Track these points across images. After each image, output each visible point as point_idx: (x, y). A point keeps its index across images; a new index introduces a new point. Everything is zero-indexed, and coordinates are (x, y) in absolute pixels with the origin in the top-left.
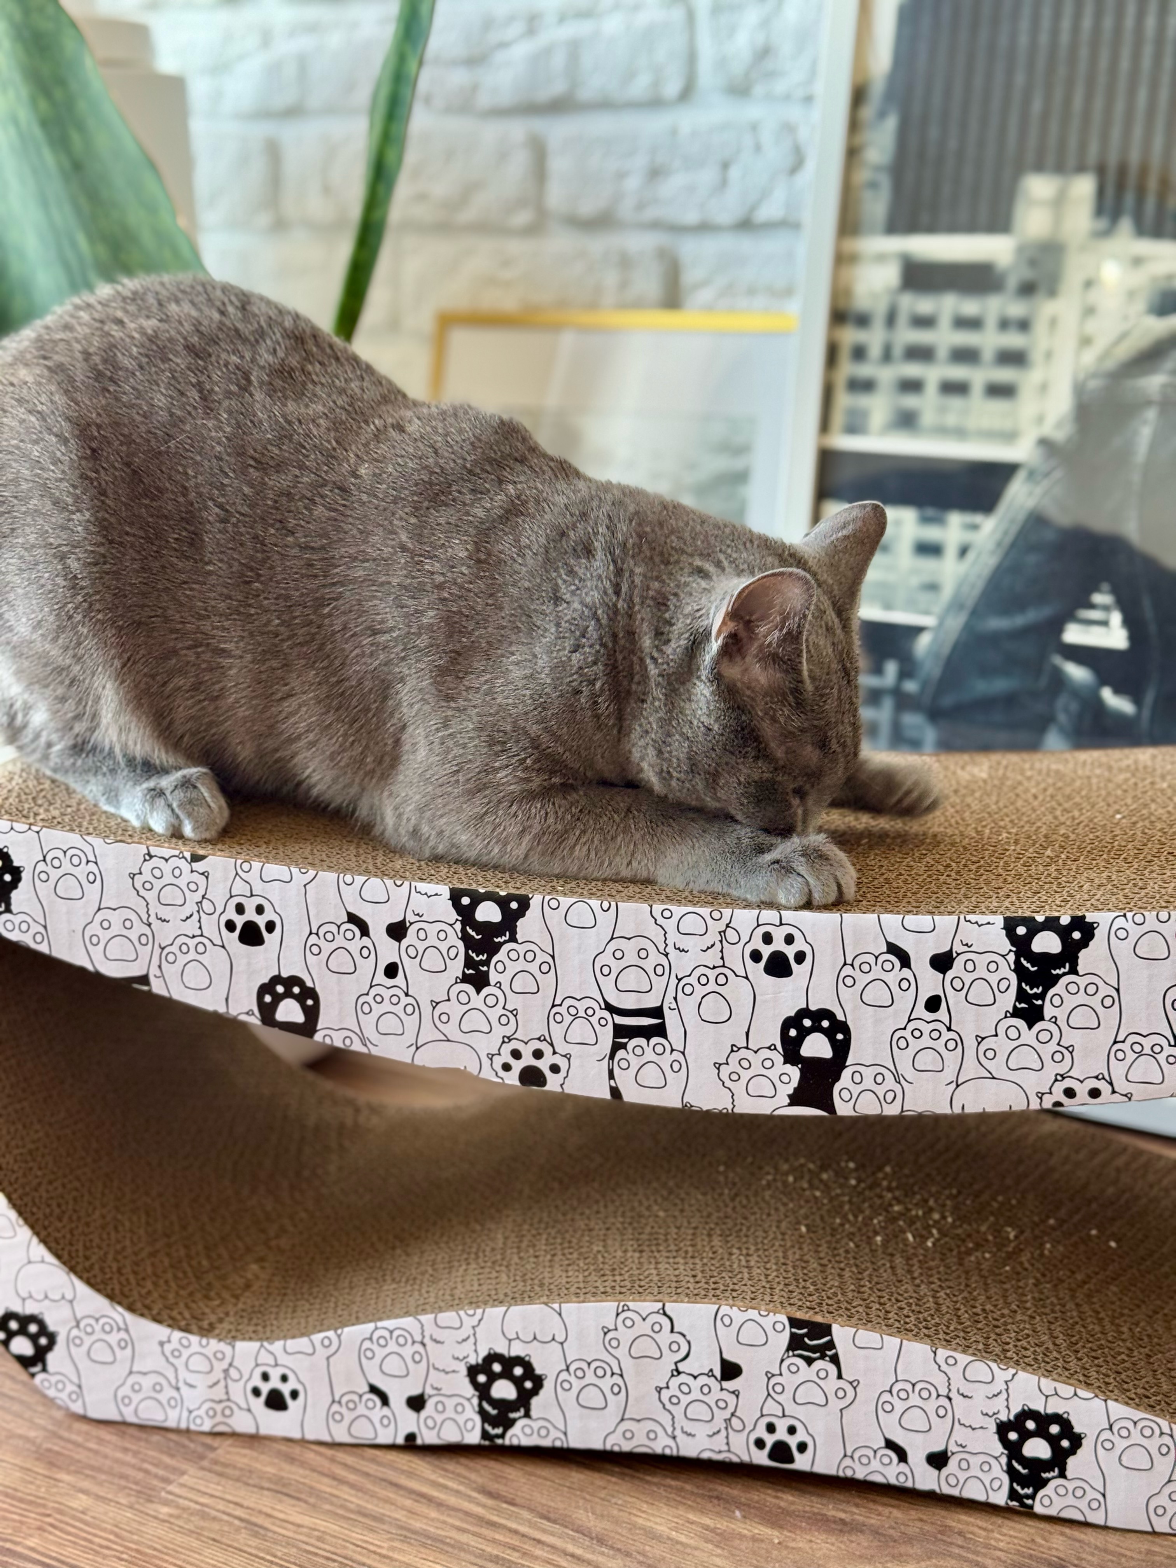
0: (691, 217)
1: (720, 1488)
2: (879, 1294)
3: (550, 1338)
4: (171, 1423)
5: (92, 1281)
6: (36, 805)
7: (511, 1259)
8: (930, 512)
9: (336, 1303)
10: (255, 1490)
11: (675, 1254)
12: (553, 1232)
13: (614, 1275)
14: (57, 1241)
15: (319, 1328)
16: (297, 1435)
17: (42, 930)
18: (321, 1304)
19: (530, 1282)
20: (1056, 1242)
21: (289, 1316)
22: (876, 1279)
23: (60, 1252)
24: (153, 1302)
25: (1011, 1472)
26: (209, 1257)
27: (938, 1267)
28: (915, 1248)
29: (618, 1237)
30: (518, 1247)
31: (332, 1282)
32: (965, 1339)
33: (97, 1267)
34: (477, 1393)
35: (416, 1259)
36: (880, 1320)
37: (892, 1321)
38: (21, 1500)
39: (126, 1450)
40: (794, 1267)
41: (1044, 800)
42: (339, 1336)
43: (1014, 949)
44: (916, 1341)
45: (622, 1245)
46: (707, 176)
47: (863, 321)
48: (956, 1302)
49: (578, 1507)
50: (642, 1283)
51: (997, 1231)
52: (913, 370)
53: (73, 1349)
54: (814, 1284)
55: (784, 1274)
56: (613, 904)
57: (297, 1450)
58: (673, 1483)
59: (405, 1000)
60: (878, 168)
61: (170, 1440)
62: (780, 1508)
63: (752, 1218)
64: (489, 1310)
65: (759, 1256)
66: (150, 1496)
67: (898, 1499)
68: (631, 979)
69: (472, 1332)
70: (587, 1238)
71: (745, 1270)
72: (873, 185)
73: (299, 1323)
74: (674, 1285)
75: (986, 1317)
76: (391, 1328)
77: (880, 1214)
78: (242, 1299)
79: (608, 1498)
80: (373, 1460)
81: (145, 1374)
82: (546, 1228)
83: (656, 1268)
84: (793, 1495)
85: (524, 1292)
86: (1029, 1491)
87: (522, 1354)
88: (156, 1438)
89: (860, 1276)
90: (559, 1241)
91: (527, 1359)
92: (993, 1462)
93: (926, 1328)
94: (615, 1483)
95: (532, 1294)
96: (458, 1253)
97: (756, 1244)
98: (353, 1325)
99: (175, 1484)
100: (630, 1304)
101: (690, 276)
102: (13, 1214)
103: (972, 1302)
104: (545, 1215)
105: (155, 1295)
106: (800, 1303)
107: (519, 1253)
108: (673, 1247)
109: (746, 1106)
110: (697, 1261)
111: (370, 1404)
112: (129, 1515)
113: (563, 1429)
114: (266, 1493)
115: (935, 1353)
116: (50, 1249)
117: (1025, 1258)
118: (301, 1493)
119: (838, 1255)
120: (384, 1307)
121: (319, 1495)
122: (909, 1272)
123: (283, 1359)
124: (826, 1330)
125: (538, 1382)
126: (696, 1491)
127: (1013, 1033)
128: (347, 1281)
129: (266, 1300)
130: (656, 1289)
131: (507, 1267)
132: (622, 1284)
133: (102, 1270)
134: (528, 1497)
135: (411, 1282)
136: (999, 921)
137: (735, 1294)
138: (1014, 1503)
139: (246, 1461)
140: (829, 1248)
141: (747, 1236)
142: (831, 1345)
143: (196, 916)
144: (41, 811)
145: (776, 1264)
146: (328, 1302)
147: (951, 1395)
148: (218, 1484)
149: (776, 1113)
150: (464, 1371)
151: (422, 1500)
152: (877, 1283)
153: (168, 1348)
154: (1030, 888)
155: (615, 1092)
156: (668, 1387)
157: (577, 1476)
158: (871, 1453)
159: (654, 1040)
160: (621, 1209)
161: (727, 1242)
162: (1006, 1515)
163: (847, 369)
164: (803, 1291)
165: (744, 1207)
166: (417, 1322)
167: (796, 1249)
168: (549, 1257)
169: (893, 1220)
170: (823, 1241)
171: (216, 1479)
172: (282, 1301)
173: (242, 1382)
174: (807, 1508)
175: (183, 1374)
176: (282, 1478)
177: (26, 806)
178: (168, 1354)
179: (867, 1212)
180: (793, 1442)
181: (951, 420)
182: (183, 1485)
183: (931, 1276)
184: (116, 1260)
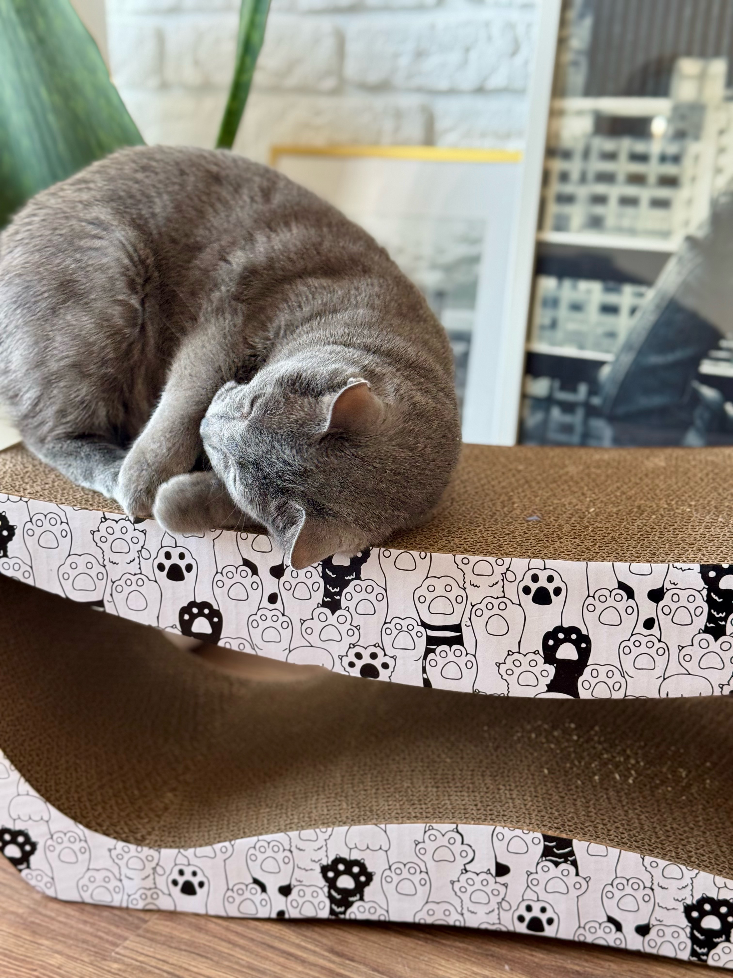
0: (444, 85)
1: (493, 949)
2: (602, 817)
3: (378, 847)
4: (116, 903)
5: (62, 807)
6: (24, 482)
7: (347, 792)
8: (611, 284)
9: (228, 821)
10: (176, 951)
11: (461, 789)
12: (375, 772)
13: (421, 804)
14: (37, 780)
15: (218, 839)
16: (202, 911)
17: (29, 569)
18: (218, 822)
19: (363, 809)
20: (713, 779)
21: (196, 830)
22: (598, 807)
23: (39, 788)
24: (103, 821)
25: (693, 938)
26: (139, 789)
27: (638, 798)
28: (621, 784)
29: (420, 777)
30: (352, 784)
31: (224, 806)
32: (662, 849)
33: (64, 797)
34: (327, 884)
35: (281, 791)
36: (604, 836)
37: (612, 837)
38: (16, 959)
39: (85, 922)
40: (543, 799)
41: (708, 482)
42: (233, 846)
43: (707, 587)
44: (630, 851)
45: (423, 783)
46: (454, 57)
47: (567, 155)
48: (653, 822)
49: (398, 963)
50: (441, 810)
51: (674, 772)
52: (601, 189)
53: (48, 853)
54: (557, 810)
55: (537, 804)
56: (428, 554)
57: (202, 922)
58: (461, 945)
59: (282, 619)
60: (579, 52)
61: (115, 915)
62: (535, 962)
63: (511, 763)
64: (336, 829)
65: (518, 791)
66: (104, 955)
67: (614, 956)
68: (440, 605)
69: (324, 843)
70: (399, 777)
71: (510, 801)
72: (575, 64)
73: (204, 836)
74: (462, 811)
75: (674, 833)
76: (269, 841)
77: (595, 760)
78: (163, 818)
79: (418, 956)
80: (256, 929)
81: (98, 870)
82: (370, 770)
83: (449, 800)
84: (543, 954)
85: (360, 816)
86: (705, 950)
87: (359, 858)
88: (106, 914)
89: (587, 805)
90: (379, 779)
91: (362, 861)
92: (681, 931)
93: (636, 842)
94: (421, 945)
95: (366, 818)
96: (310, 787)
97: (515, 782)
98: (242, 838)
99: (121, 947)
100: (433, 825)
101: (441, 125)
102: (7, 763)
103: (664, 823)
104: (368, 760)
105: (104, 816)
106: (550, 825)
107: (353, 787)
108: (458, 784)
109: (517, 692)
110: (476, 794)
111: (254, 891)
112: (90, 969)
113: (386, 908)
114: (183, 953)
115: (643, 859)
116: (32, 786)
117: (694, 790)
118: (208, 953)
119: (571, 790)
120: (263, 825)
121: (220, 954)
122: (620, 801)
123: (193, 861)
124: (569, 843)
125: (370, 877)
126: (477, 950)
127: (704, 644)
128: (234, 805)
129: (179, 818)
130: (451, 815)
131: (346, 797)
132: (427, 810)
133: (67, 799)
134: (363, 955)
135: (279, 807)
136: (697, 567)
137: (505, 818)
138: (694, 959)
139: (168, 930)
140: (564, 784)
141: (508, 776)
142: (572, 853)
143: (137, 560)
144: (28, 487)
145: (531, 796)
146: (223, 820)
147: (653, 887)
148: (150, 947)
149: (538, 697)
150: (318, 870)
151: (291, 958)
152: (600, 810)
153: (114, 853)
154: (714, 545)
155: (427, 682)
156: (459, 881)
157: (395, 941)
158: (597, 926)
159: (455, 647)
160: (420, 757)
161: (496, 781)
162: (688, 967)
163: (556, 187)
164: (551, 816)
165: (504, 755)
166: (286, 836)
167: (542, 786)
168: (374, 791)
169: (605, 764)
170: (560, 780)
171: (149, 943)
172: (190, 819)
173: (165, 877)
174: (554, 963)
175: (124, 870)
176: (194, 942)
177: (17, 483)
178: (114, 857)
179: (587, 759)
180: (544, 918)
181: (626, 223)
182: (126, 948)
183: (634, 804)
184: (77, 792)
